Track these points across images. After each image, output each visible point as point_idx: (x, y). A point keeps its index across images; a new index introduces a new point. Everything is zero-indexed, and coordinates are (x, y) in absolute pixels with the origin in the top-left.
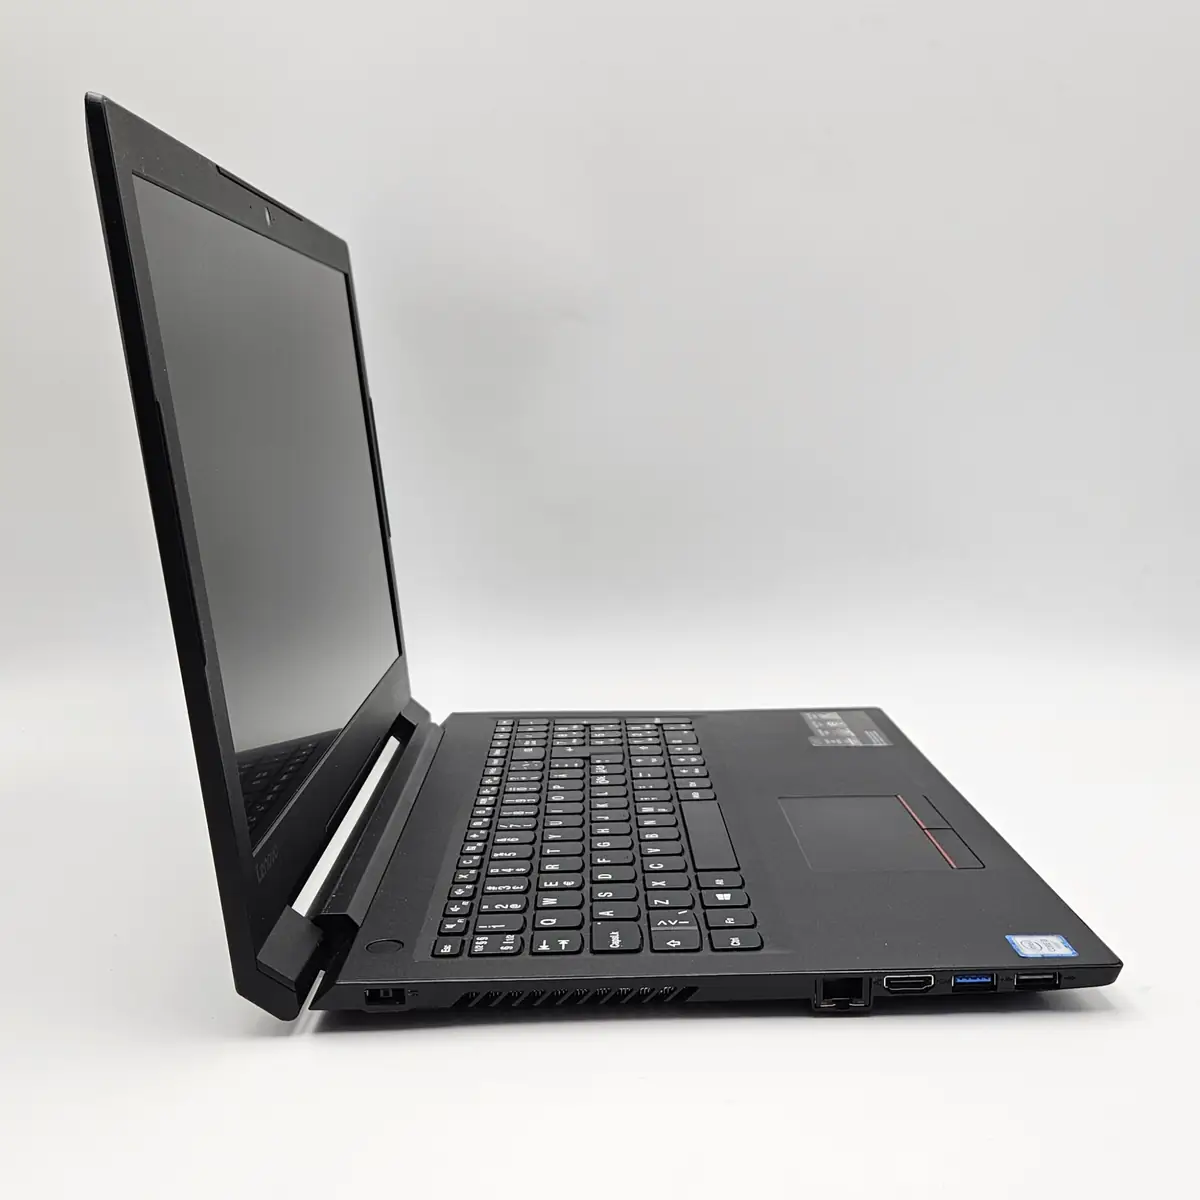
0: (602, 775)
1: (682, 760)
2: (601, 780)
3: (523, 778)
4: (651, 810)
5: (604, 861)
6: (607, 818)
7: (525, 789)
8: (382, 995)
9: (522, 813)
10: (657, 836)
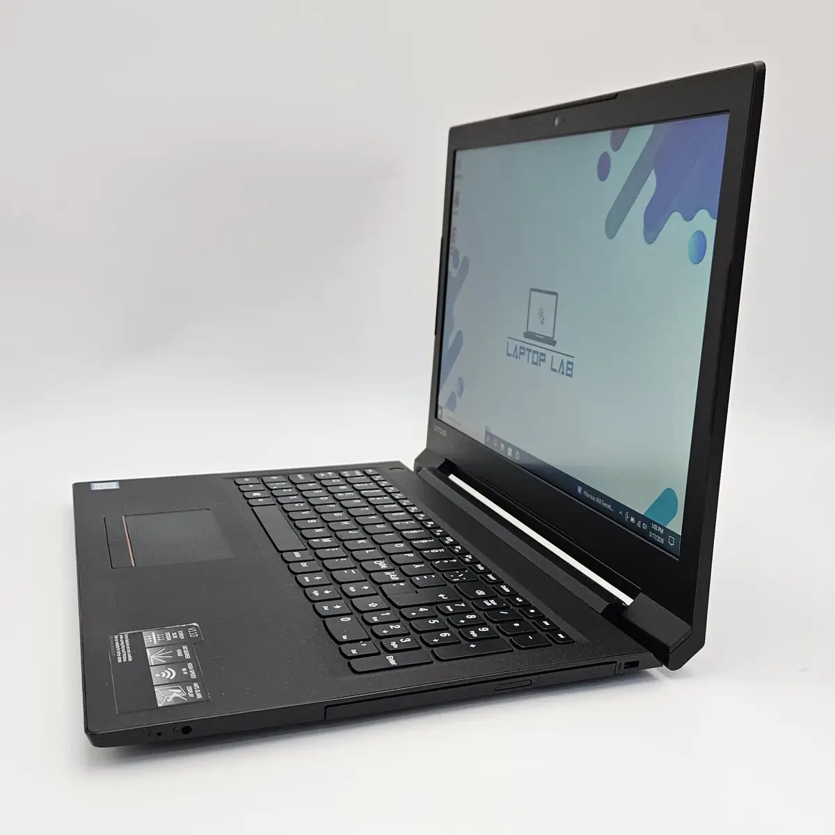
0: (386, 570)
2: (382, 565)
4: (324, 540)
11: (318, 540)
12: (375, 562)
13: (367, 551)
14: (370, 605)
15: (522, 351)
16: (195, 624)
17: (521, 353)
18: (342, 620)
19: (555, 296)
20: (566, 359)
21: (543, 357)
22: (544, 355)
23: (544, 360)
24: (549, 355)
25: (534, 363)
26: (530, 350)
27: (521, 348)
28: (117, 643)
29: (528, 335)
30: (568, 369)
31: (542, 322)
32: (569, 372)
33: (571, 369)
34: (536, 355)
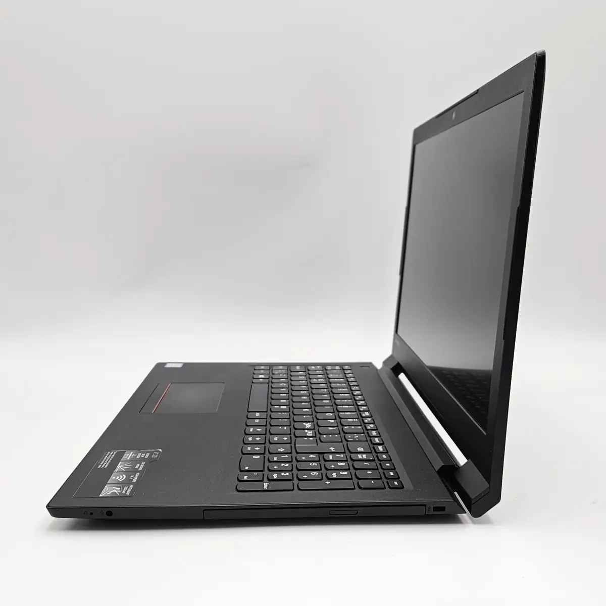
0: (307, 429)
2: (308, 425)
4: (282, 407)
11: (278, 407)
12: (304, 424)
13: (304, 416)
14: (279, 450)
16: (160, 450)
18: (253, 457)
28: (106, 456)
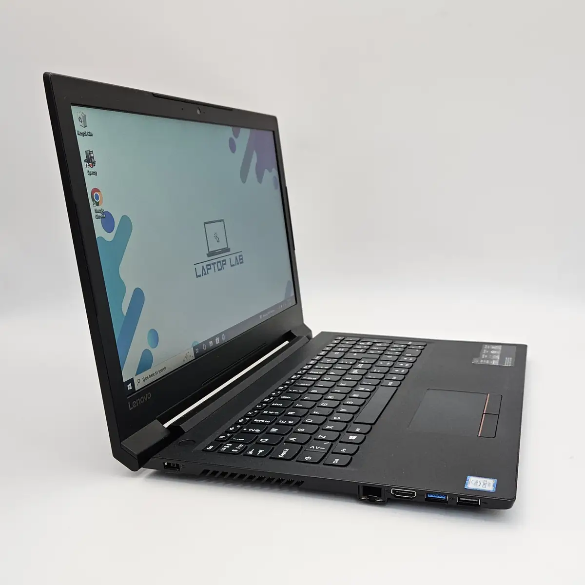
0: (358, 369)
1: (402, 365)
2: (355, 371)
3: (322, 367)
4: (363, 389)
5: (317, 413)
6: (339, 391)
7: (317, 373)
8: (172, 465)
9: (305, 384)
10: (352, 403)
15: (209, 267)
17: (208, 269)
19: (222, 222)
20: (238, 255)
21: (224, 263)
22: (225, 260)
23: (225, 264)
24: (227, 258)
25: (219, 270)
26: (214, 264)
27: (207, 265)
29: (211, 254)
30: (240, 260)
31: (218, 241)
32: (241, 261)
33: (242, 259)
34: (219, 264)
